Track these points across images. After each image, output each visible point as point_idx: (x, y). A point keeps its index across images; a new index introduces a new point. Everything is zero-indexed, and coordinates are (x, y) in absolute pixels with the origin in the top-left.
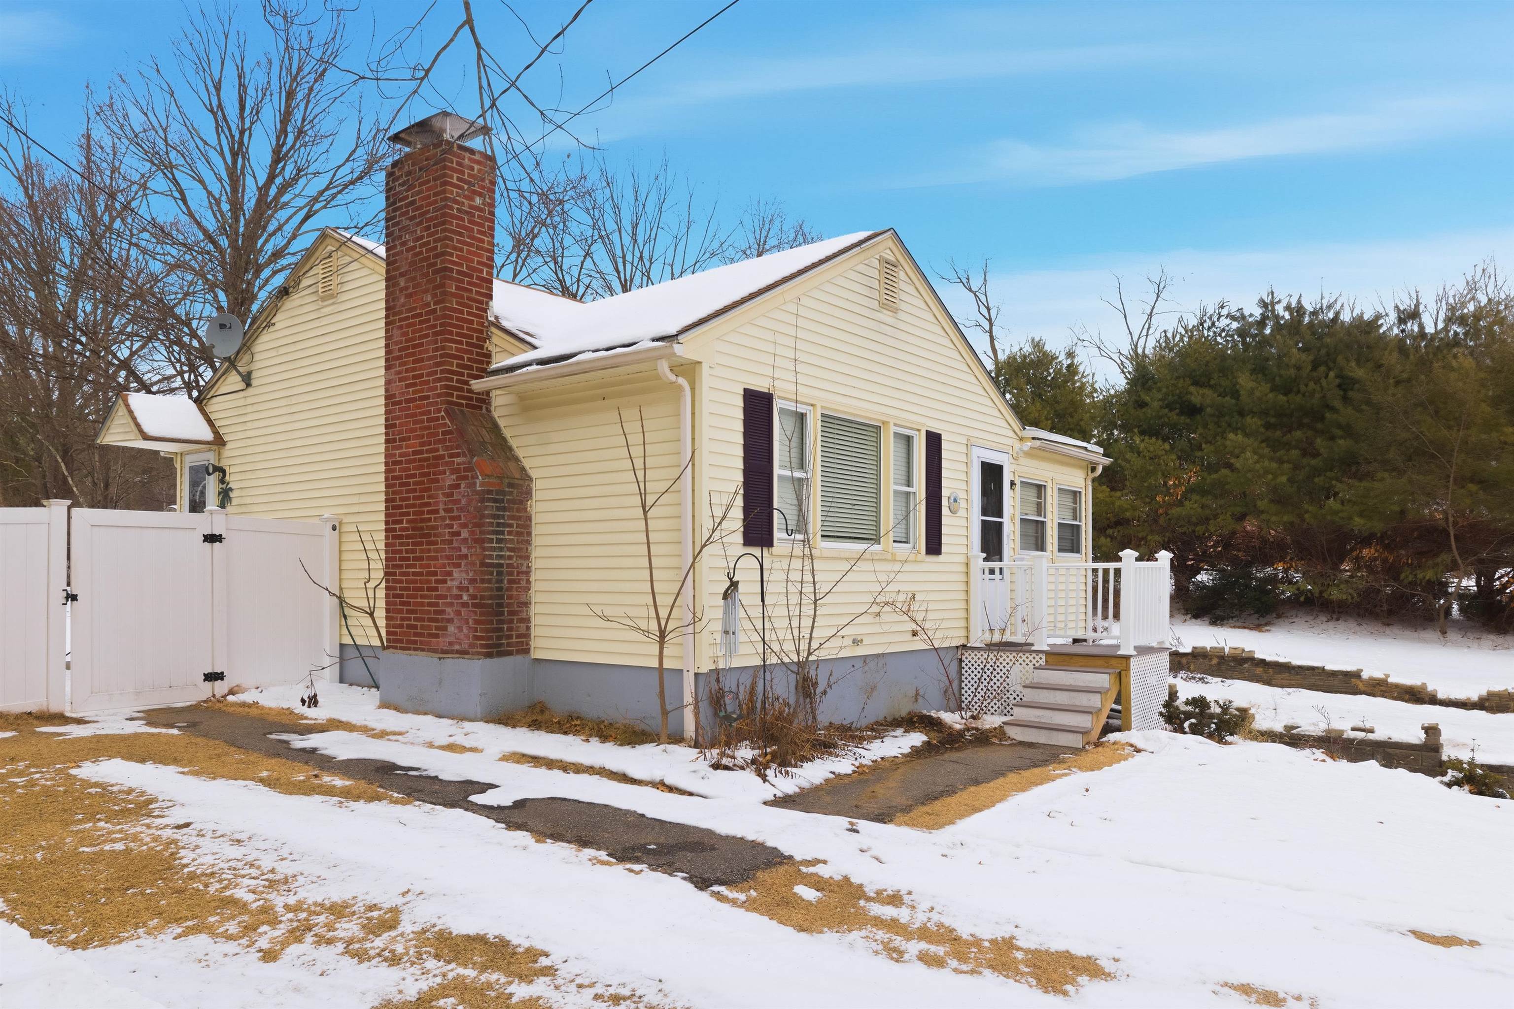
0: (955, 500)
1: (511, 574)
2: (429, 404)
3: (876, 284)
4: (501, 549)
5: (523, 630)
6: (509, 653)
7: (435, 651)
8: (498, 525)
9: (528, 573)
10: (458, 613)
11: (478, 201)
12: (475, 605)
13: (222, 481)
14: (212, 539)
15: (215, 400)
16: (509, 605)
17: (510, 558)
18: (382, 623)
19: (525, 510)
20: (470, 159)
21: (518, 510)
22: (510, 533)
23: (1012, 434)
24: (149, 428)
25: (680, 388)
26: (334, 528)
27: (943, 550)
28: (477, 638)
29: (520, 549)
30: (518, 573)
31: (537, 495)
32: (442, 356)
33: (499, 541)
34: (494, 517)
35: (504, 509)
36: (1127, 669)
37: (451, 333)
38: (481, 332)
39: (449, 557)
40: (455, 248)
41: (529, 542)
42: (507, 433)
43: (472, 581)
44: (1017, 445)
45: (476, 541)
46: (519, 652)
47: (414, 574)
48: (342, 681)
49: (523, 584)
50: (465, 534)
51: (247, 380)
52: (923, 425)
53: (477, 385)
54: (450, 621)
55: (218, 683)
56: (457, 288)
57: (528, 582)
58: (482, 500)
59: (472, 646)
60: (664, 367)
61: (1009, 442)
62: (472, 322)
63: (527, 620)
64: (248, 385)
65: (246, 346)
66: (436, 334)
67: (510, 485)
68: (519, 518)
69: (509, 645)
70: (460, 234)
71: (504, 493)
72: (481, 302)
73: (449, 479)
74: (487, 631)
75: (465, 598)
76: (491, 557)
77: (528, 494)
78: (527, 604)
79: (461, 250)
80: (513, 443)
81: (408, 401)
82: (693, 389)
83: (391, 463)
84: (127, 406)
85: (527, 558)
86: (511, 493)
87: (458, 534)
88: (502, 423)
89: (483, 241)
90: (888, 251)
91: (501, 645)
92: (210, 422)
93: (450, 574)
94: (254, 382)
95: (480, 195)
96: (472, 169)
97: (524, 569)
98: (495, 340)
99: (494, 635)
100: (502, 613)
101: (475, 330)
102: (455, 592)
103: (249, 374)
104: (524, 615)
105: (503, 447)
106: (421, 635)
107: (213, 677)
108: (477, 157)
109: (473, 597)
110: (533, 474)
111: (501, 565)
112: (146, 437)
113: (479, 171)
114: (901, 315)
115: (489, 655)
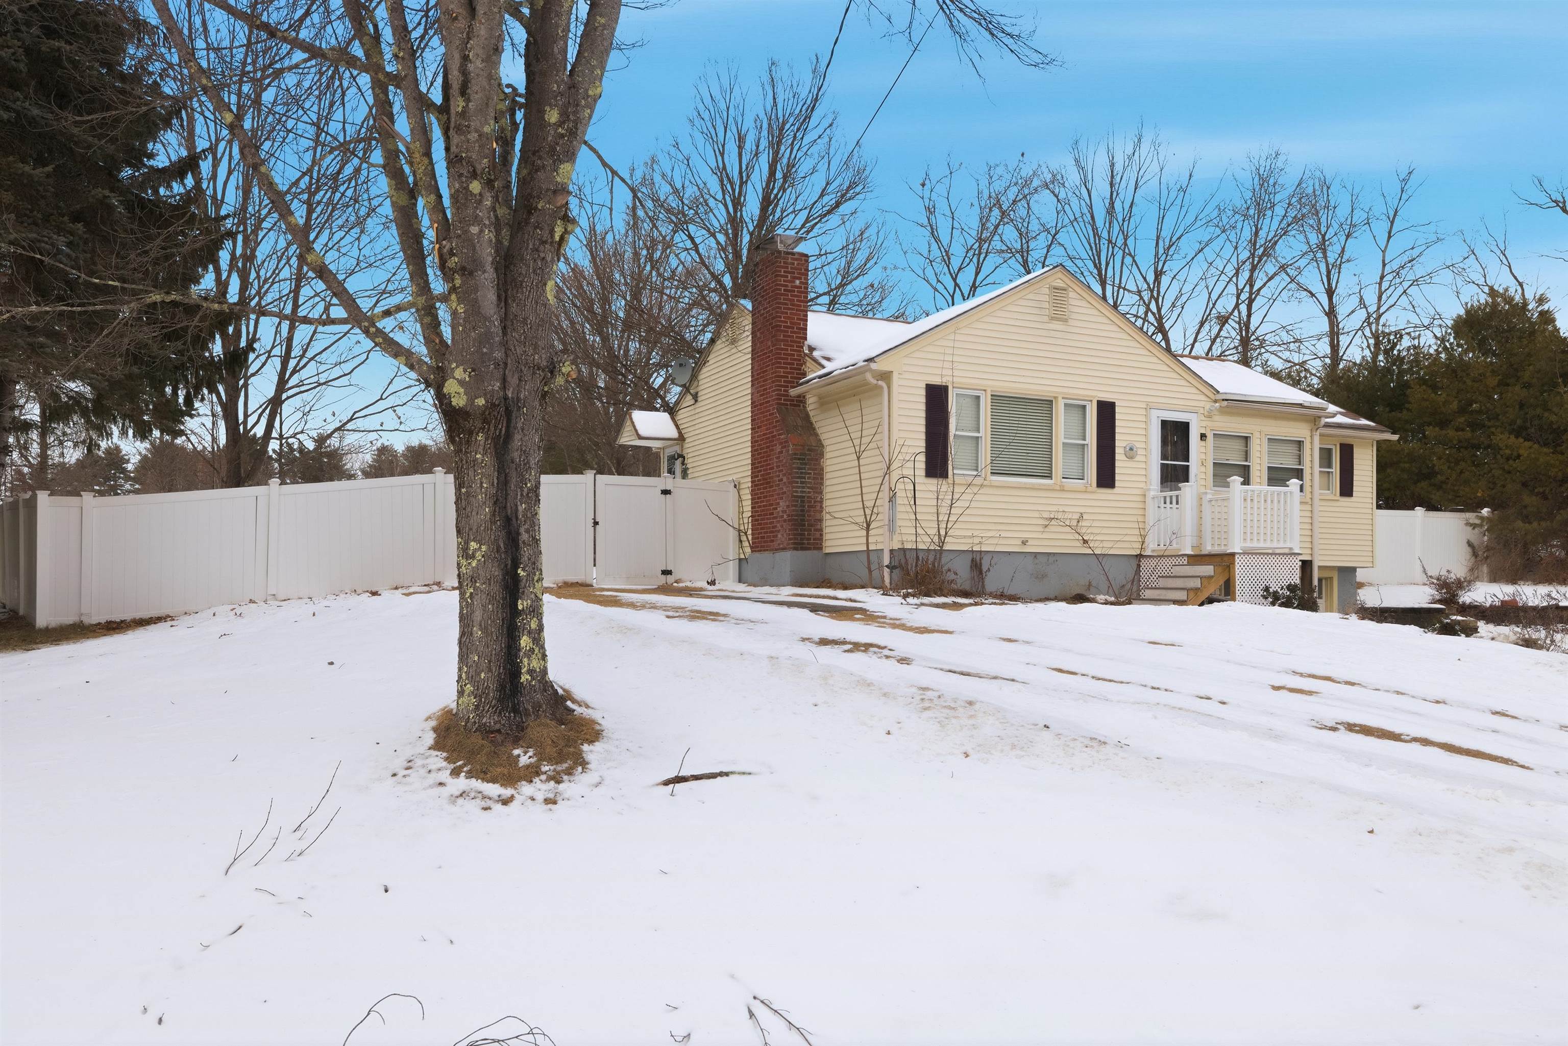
0: (1131, 449)
1: (810, 502)
2: (770, 406)
3: (1046, 305)
4: (803, 487)
5: (818, 536)
6: (809, 549)
7: (772, 550)
8: (802, 473)
9: (821, 502)
10: (782, 526)
11: (798, 282)
12: (789, 520)
13: (683, 464)
14: (666, 492)
15: (680, 412)
16: (808, 521)
17: (809, 492)
18: (750, 537)
19: (819, 464)
20: (792, 259)
21: (815, 465)
22: (809, 478)
23: (1203, 398)
24: (643, 432)
25: (881, 387)
26: (735, 486)
27: (1117, 484)
28: (790, 539)
29: (816, 488)
30: (815, 502)
31: (827, 455)
32: (776, 377)
33: (802, 483)
34: (799, 468)
35: (806, 464)
36: (1233, 563)
37: (780, 363)
38: (800, 360)
39: (778, 494)
40: (783, 313)
41: (822, 484)
42: (813, 420)
43: (788, 507)
44: (1208, 405)
45: (789, 483)
46: (815, 549)
47: (764, 506)
48: (740, 581)
49: (818, 508)
50: (785, 480)
51: (695, 397)
52: (1094, 397)
53: (793, 392)
54: (779, 531)
55: (669, 576)
56: (784, 336)
57: (821, 507)
58: (791, 460)
59: (788, 544)
60: (869, 377)
61: (1202, 404)
62: (793, 355)
63: (821, 530)
64: (696, 401)
65: (694, 376)
66: (773, 364)
67: (809, 450)
68: (815, 469)
69: (808, 544)
70: (786, 304)
71: (805, 454)
72: (799, 342)
73: (778, 448)
74: (795, 535)
75: (785, 517)
76: (797, 492)
77: (822, 455)
78: (821, 520)
79: (787, 313)
80: (816, 425)
81: (761, 405)
82: (889, 388)
83: (754, 442)
84: (631, 419)
85: (821, 493)
86: (810, 455)
87: (782, 480)
88: (811, 414)
89: (800, 306)
90: (1059, 281)
91: (803, 544)
92: (677, 426)
93: (778, 503)
94: (699, 399)
95: (800, 278)
96: (793, 264)
97: (818, 499)
98: (808, 364)
99: (799, 537)
100: (804, 525)
101: (795, 360)
102: (781, 514)
103: (697, 393)
104: (818, 527)
105: (809, 427)
106: (766, 542)
107: (667, 572)
108: (796, 256)
109: (788, 516)
110: (825, 443)
111: (804, 497)
112: (640, 438)
113: (798, 264)
114: (1071, 322)
115: (796, 549)
